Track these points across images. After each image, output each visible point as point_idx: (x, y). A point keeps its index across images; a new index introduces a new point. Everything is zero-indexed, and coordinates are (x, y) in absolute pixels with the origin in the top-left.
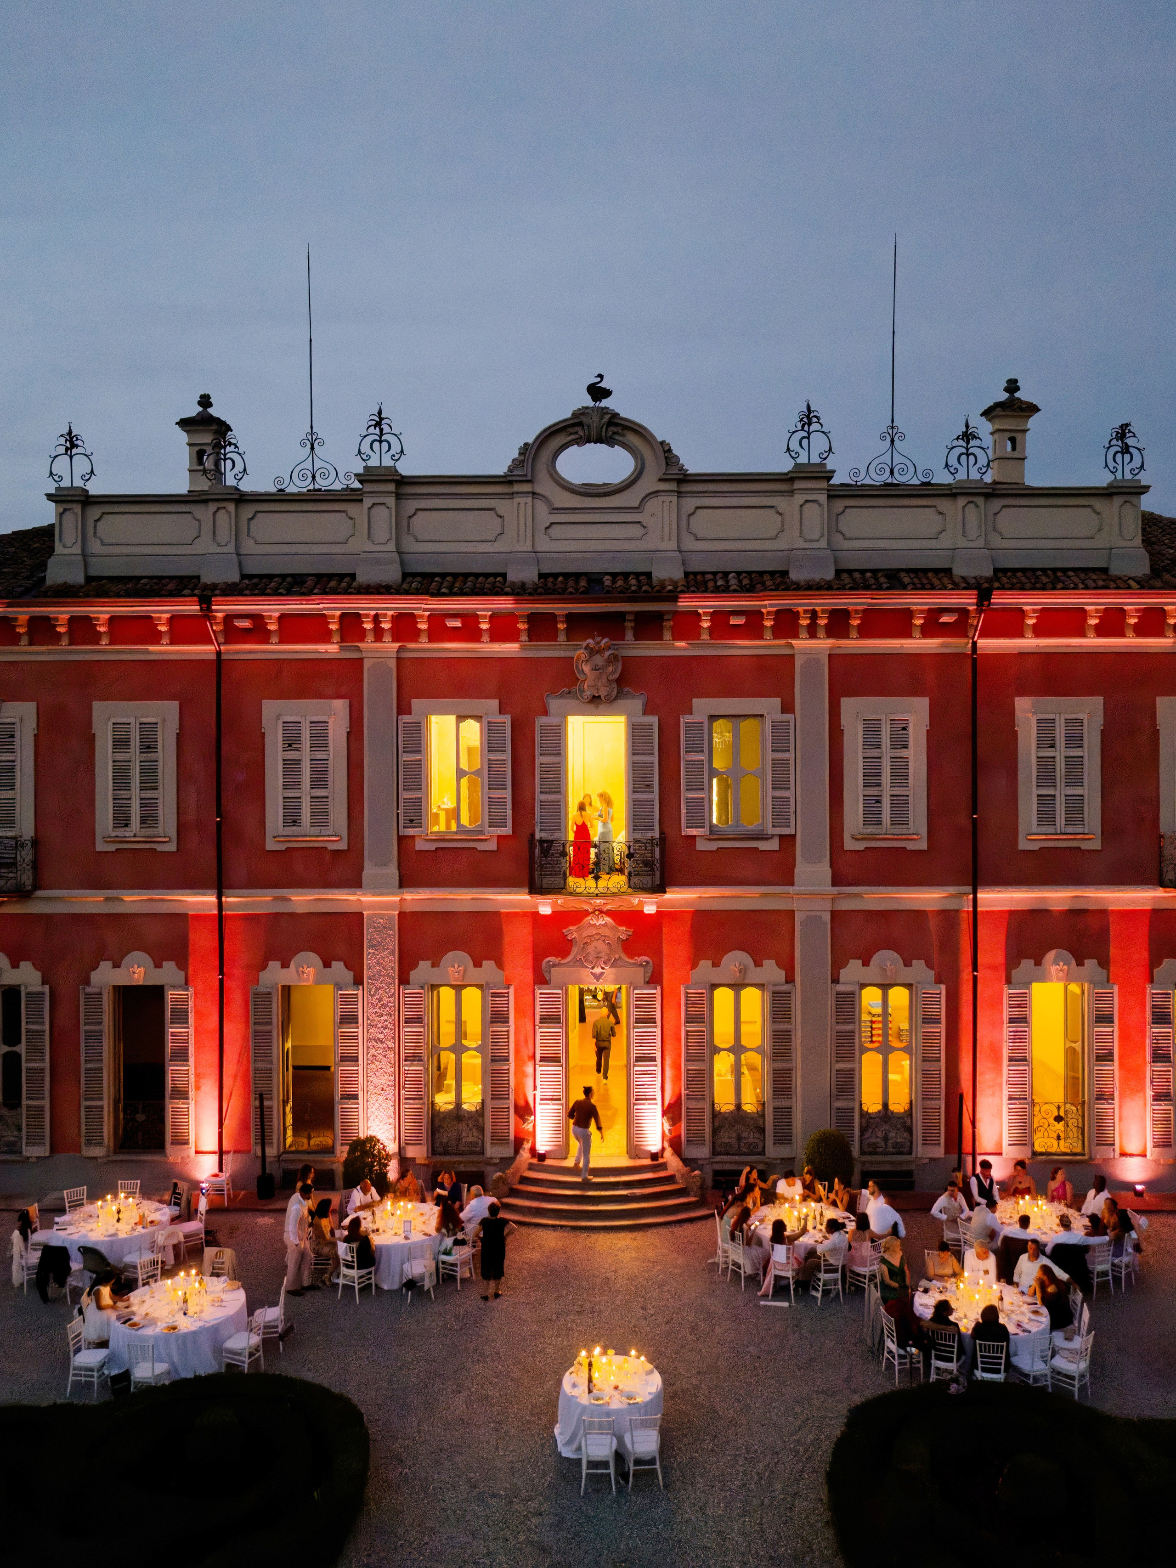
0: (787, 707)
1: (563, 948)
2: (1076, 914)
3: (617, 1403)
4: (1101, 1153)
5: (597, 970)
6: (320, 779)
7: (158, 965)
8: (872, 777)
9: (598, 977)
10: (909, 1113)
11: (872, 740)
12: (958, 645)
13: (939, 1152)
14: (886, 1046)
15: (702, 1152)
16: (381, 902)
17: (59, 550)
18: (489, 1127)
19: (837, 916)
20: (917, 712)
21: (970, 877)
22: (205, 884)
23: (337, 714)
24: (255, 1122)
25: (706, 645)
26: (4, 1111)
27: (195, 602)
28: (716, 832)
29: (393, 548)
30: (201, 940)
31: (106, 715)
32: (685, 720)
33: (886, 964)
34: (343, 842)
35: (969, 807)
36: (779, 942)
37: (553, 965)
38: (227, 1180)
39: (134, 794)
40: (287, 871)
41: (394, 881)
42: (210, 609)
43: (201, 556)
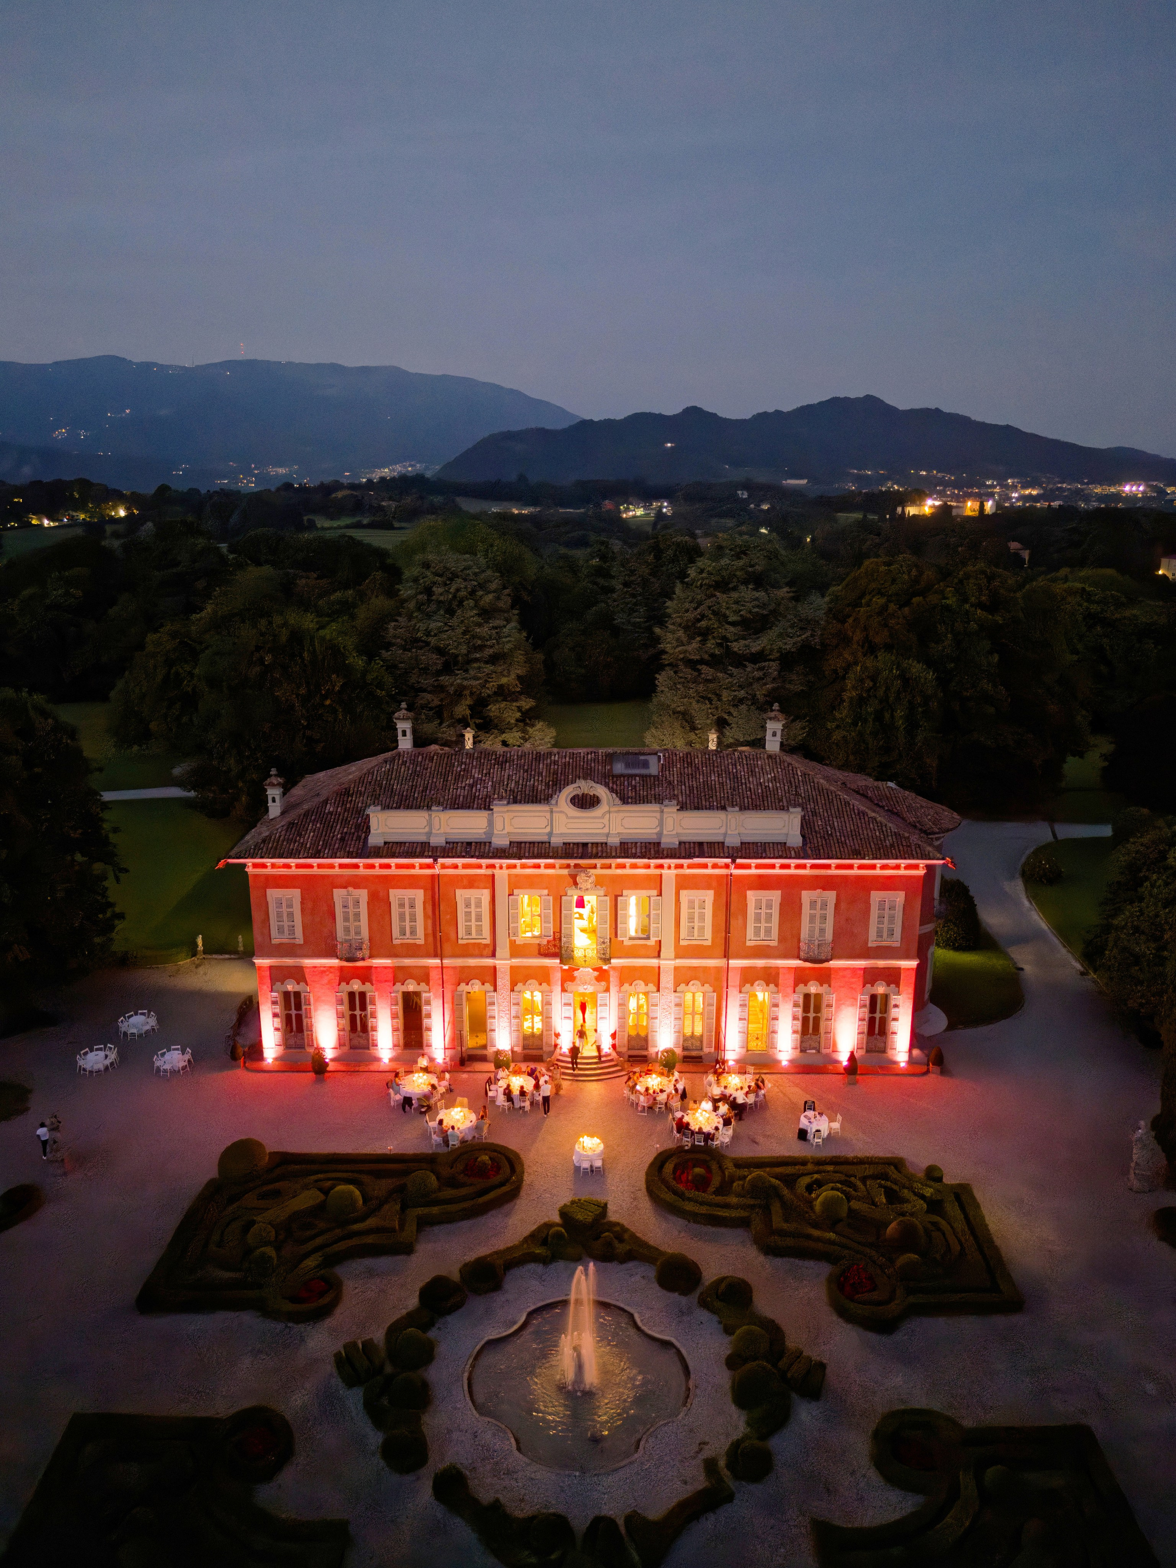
0: (660, 894)
1: (572, 979)
2: (766, 969)
3: (590, 1153)
4: (771, 1052)
5: (585, 987)
6: (479, 918)
7: (419, 984)
8: (691, 919)
9: (586, 989)
10: (702, 1036)
11: (692, 906)
12: (723, 871)
13: (713, 1050)
14: (693, 1013)
15: (624, 1050)
16: (503, 963)
17: (372, 831)
18: (544, 1040)
19: (676, 969)
20: (709, 896)
21: (726, 955)
22: (435, 956)
23: (485, 895)
24: (457, 1039)
25: (628, 871)
26: (361, 1034)
27: (430, 857)
28: (631, 938)
29: (505, 832)
30: (435, 975)
31: (395, 895)
32: (619, 898)
33: (695, 985)
34: (488, 941)
35: (727, 930)
36: (654, 977)
37: (569, 985)
38: (448, 1059)
39: (408, 924)
40: (467, 951)
41: (508, 956)
42: (435, 860)
43: (429, 834)
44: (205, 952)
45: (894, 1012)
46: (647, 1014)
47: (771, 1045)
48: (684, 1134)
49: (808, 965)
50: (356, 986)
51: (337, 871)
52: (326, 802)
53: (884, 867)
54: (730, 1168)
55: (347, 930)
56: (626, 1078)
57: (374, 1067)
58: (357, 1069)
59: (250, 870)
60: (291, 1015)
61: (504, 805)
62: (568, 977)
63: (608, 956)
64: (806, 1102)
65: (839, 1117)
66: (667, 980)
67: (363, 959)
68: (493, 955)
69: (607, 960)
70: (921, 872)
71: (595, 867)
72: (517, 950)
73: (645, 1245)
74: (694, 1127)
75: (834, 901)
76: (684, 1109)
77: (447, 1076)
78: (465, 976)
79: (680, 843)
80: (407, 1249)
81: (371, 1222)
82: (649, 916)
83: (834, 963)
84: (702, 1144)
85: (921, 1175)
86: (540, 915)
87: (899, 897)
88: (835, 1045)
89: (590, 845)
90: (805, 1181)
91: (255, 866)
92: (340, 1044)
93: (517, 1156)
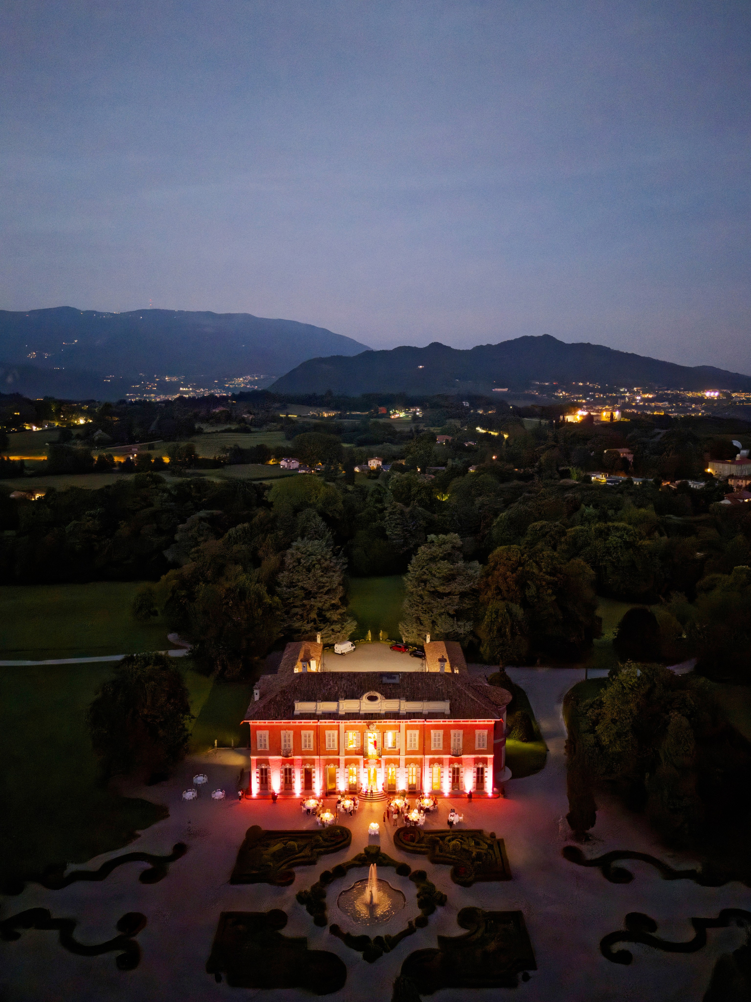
0: (399, 732)
1: (367, 763)
2: (438, 758)
4: (441, 790)
5: (372, 766)
6: (333, 741)
7: (311, 765)
8: (411, 741)
11: (411, 736)
12: (422, 723)
13: (419, 789)
14: (412, 776)
15: (387, 789)
16: (342, 758)
17: (295, 709)
18: (357, 786)
19: (406, 759)
20: (417, 732)
21: (424, 754)
22: (317, 755)
23: (336, 732)
24: (325, 785)
25: (388, 724)
26: (289, 784)
27: (316, 719)
28: (389, 748)
29: (343, 709)
30: (316, 762)
31: (303, 732)
32: (385, 733)
33: (412, 765)
34: (337, 749)
35: (424, 745)
36: (397, 762)
37: (366, 765)
38: (321, 794)
39: (307, 743)
40: (329, 753)
41: (344, 755)
42: (318, 721)
43: (316, 710)
44: (218, 747)
45: (486, 774)
46: (395, 776)
47: (441, 787)
48: (407, 822)
49: (453, 757)
50: (288, 766)
51: (282, 724)
52: (277, 696)
53: (479, 721)
54: (422, 835)
55: (285, 745)
56: (387, 800)
57: (293, 797)
58: (288, 798)
59: (251, 724)
60: (263, 777)
61: (343, 700)
62: (366, 763)
63: (380, 755)
64: (451, 810)
65: (463, 815)
66: (402, 763)
67: (291, 756)
68: (338, 754)
69: (380, 756)
70: (493, 723)
71: (376, 722)
72: (347, 753)
73: (392, 860)
74: (411, 819)
75: (462, 733)
76: (408, 812)
77: (322, 800)
78: (328, 762)
79: (407, 713)
80: (314, 863)
81: (302, 854)
82: (395, 740)
83: (463, 756)
84: (414, 825)
85: (488, 836)
86: (356, 740)
87: (486, 732)
88: (465, 787)
89: (374, 714)
90: (448, 838)
91: (253, 722)
92: (281, 788)
93: (349, 831)
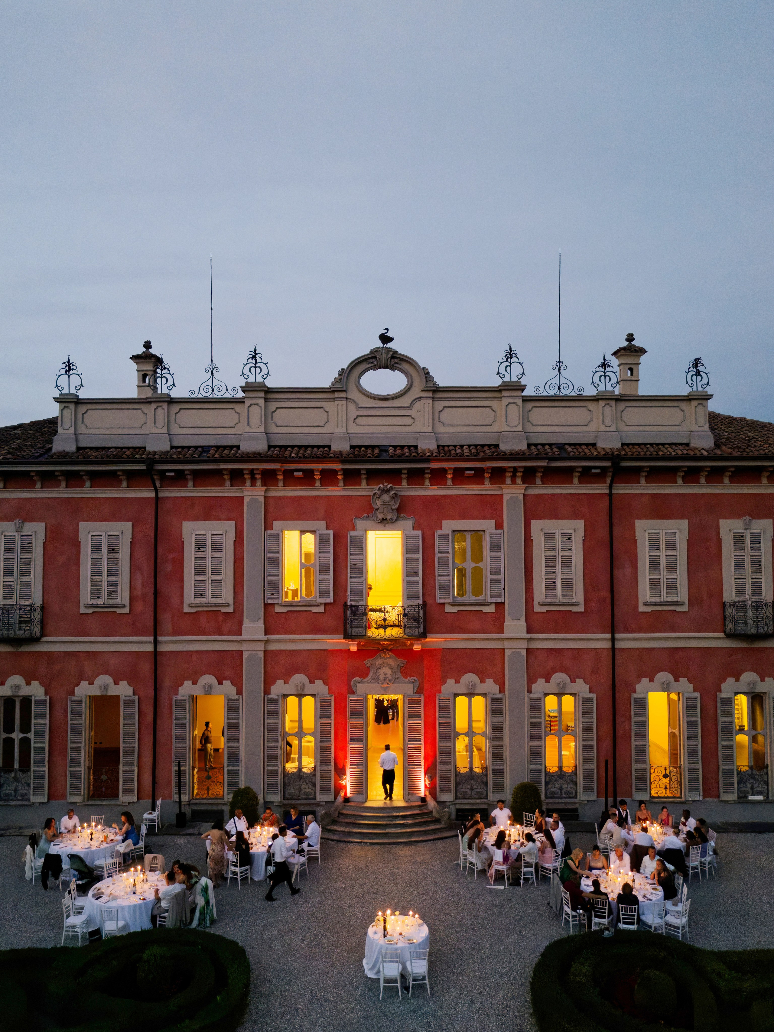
0: (499, 526)
1: (364, 672)
2: (672, 652)
4: (692, 797)
6: (217, 570)
7: (117, 683)
10: (575, 773)
11: (550, 546)
12: (601, 488)
15: (449, 798)
16: (253, 644)
17: (60, 431)
18: (318, 782)
19: (529, 652)
20: (576, 529)
21: (610, 627)
22: (146, 633)
23: (227, 526)
25: (450, 489)
26: (19, 774)
27: (142, 463)
28: (457, 601)
29: (263, 430)
31: (87, 531)
32: (435, 532)
33: (561, 681)
34: (230, 607)
35: (609, 587)
36: (494, 667)
39: (104, 578)
40: (196, 625)
41: (261, 632)
42: (151, 468)
43: (147, 435)
50: (17, 688)
55: (8, 589)
63: (421, 627)
66: (515, 672)
67: (32, 641)
68: (239, 631)
69: (420, 635)
71: (399, 479)
72: (275, 622)
75: (771, 535)
78: (192, 668)
79: (529, 445)
86: (313, 561)
